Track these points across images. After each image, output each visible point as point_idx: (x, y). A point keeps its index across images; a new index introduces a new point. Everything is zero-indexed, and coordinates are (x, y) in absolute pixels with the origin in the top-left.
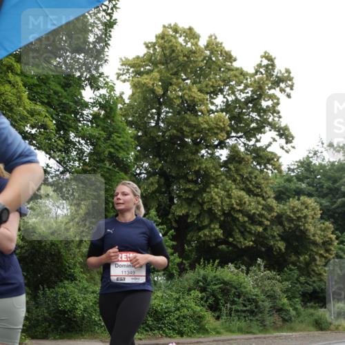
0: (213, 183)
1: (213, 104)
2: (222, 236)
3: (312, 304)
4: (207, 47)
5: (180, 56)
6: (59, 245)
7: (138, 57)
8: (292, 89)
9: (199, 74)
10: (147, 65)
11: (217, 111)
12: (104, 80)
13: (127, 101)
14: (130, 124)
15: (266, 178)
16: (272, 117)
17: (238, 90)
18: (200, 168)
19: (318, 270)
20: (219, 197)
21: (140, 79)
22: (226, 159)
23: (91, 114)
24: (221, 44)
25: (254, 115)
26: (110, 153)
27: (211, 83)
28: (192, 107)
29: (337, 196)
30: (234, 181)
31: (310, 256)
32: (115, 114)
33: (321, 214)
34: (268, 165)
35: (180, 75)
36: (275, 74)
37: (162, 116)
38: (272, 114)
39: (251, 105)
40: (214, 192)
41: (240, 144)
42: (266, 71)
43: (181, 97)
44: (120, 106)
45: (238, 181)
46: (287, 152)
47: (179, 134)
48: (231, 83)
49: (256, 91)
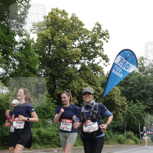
0: (74, 80)
1: (74, 44)
2: (77, 103)
3: (117, 132)
4: (71, 19)
5: (59, 22)
6: (4, 106)
7: (40, 22)
8: (108, 39)
9: (68, 31)
10: (44, 26)
11: (76, 48)
12: (25, 32)
13: (35, 42)
14: (37, 52)
15: (97, 78)
16: (100, 51)
17: (85, 39)
18: (68, 72)
19: (119, 118)
20: (77, 86)
21: (41, 32)
22: (80, 69)
23: (19, 47)
24: (78, 18)
25: (92, 50)
26: (27, 65)
27: (73, 35)
28: (64, 45)
29: (128, 86)
30: (83, 78)
31: (116, 111)
32: (30, 48)
33: (121, 93)
34: (98, 72)
35: (60, 31)
36: (101, 32)
37: (51, 49)
38: (100, 49)
39: (91, 45)
40: (74, 83)
41: (86, 62)
42: (97, 31)
43: (60, 41)
44: (32, 44)
45: (85, 79)
46: (106, 66)
47: (59, 57)
48: (82, 35)
49: (93, 39)
